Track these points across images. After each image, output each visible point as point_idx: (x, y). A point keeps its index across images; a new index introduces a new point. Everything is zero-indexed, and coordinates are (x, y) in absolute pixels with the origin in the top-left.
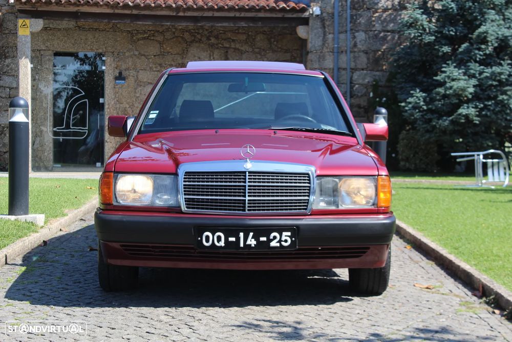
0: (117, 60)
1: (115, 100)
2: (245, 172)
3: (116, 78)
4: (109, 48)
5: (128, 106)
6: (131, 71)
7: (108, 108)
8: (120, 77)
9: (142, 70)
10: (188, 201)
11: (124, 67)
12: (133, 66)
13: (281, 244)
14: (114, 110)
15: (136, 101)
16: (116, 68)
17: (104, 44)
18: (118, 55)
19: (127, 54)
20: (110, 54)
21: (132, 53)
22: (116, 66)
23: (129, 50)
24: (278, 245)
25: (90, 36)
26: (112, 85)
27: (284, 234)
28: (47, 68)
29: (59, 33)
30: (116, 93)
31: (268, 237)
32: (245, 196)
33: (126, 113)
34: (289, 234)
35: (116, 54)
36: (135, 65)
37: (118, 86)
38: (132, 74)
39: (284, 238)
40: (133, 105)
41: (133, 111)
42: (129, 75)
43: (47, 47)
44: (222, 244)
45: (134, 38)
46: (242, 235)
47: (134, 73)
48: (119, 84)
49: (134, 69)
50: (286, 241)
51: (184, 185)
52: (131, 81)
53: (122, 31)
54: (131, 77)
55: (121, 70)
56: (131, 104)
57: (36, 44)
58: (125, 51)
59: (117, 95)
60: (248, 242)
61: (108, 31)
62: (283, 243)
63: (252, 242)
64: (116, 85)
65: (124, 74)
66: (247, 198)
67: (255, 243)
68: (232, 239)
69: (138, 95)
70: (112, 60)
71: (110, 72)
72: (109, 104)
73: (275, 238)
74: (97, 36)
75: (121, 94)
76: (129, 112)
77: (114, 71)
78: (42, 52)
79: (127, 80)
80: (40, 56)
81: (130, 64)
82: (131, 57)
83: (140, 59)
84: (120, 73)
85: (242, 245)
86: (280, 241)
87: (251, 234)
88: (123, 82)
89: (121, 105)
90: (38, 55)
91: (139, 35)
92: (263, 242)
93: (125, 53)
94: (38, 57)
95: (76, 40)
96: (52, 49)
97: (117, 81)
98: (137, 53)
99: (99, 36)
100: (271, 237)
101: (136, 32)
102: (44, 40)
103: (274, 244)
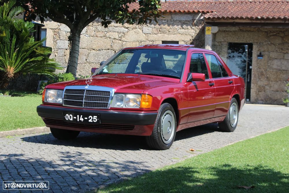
0: (259, 46)
1: (257, 67)
2: (85, 90)
3: (258, 56)
4: (255, 41)
5: (263, 70)
6: (266, 52)
7: (253, 71)
8: (260, 55)
9: (272, 51)
10: (65, 101)
11: (262, 50)
12: (267, 50)
13: (93, 121)
14: (256, 72)
15: (268, 67)
16: (259, 51)
17: (253, 39)
18: (260, 44)
19: (264, 44)
20: (256, 43)
21: (267, 43)
22: (258, 50)
23: (265, 42)
24: (92, 121)
25: (246, 34)
26: (256, 59)
27: (94, 117)
28: (224, 51)
29: (230, 33)
30: (258, 63)
31: (88, 118)
32: (83, 100)
33: (263, 74)
34: (96, 117)
35: (258, 43)
36: (268, 49)
37: (259, 60)
38: (266, 54)
39: (94, 119)
40: (266, 70)
41: (266, 73)
42: (265, 54)
43: (224, 40)
44: (72, 119)
45: (268, 35)
46: (78, 116)
47: (268, 53)
48: (259, 59)
49: (267, 51)
50: (95, 120)
51: (64, 95)
52: (266, 57)
53: (262, 32)
54: (266, 55)
55: (260, 52)
56: (265, 69)
57: (219, 39)
58: (263, 42)
59: (258, 64)
60: (80, 119)
61: (255, 32)
62: (94, 121)
63: (82, 119)
64: (258, 59)
65: (262, 53)
66: (84, 101)
67: (83, 120)
68: (75, 118)
69: (269, 65)
70: (257, 46)
71: (255, 53)
72: (254, 69)
73: (90, 118)
74: (249, 34)
75: (261, 64)
76: (264, 73)
77: (257, 52)
78: (222, 43)
79: (264, 57)
80: (221, 45)
81: (266, 48)
82: (266, 45)
83: (271, 46)
84: (260, 53)
85: (78, 120)
86: (93, 120)
87: (81, 116)
88: (262, 58)
89: (260, 70)
90: (220, 44)
91: (271, 33)
92: (86, 119)
93: (263, 43)
94: (220, 45)
95: (239, 36)
96: (227, 41)
97: (259, 58)
98: (269, 43)
99: (251, 34)
100: (89, 118)
101: (269, 32)
102: (223, 36)
103: (90, 121)
